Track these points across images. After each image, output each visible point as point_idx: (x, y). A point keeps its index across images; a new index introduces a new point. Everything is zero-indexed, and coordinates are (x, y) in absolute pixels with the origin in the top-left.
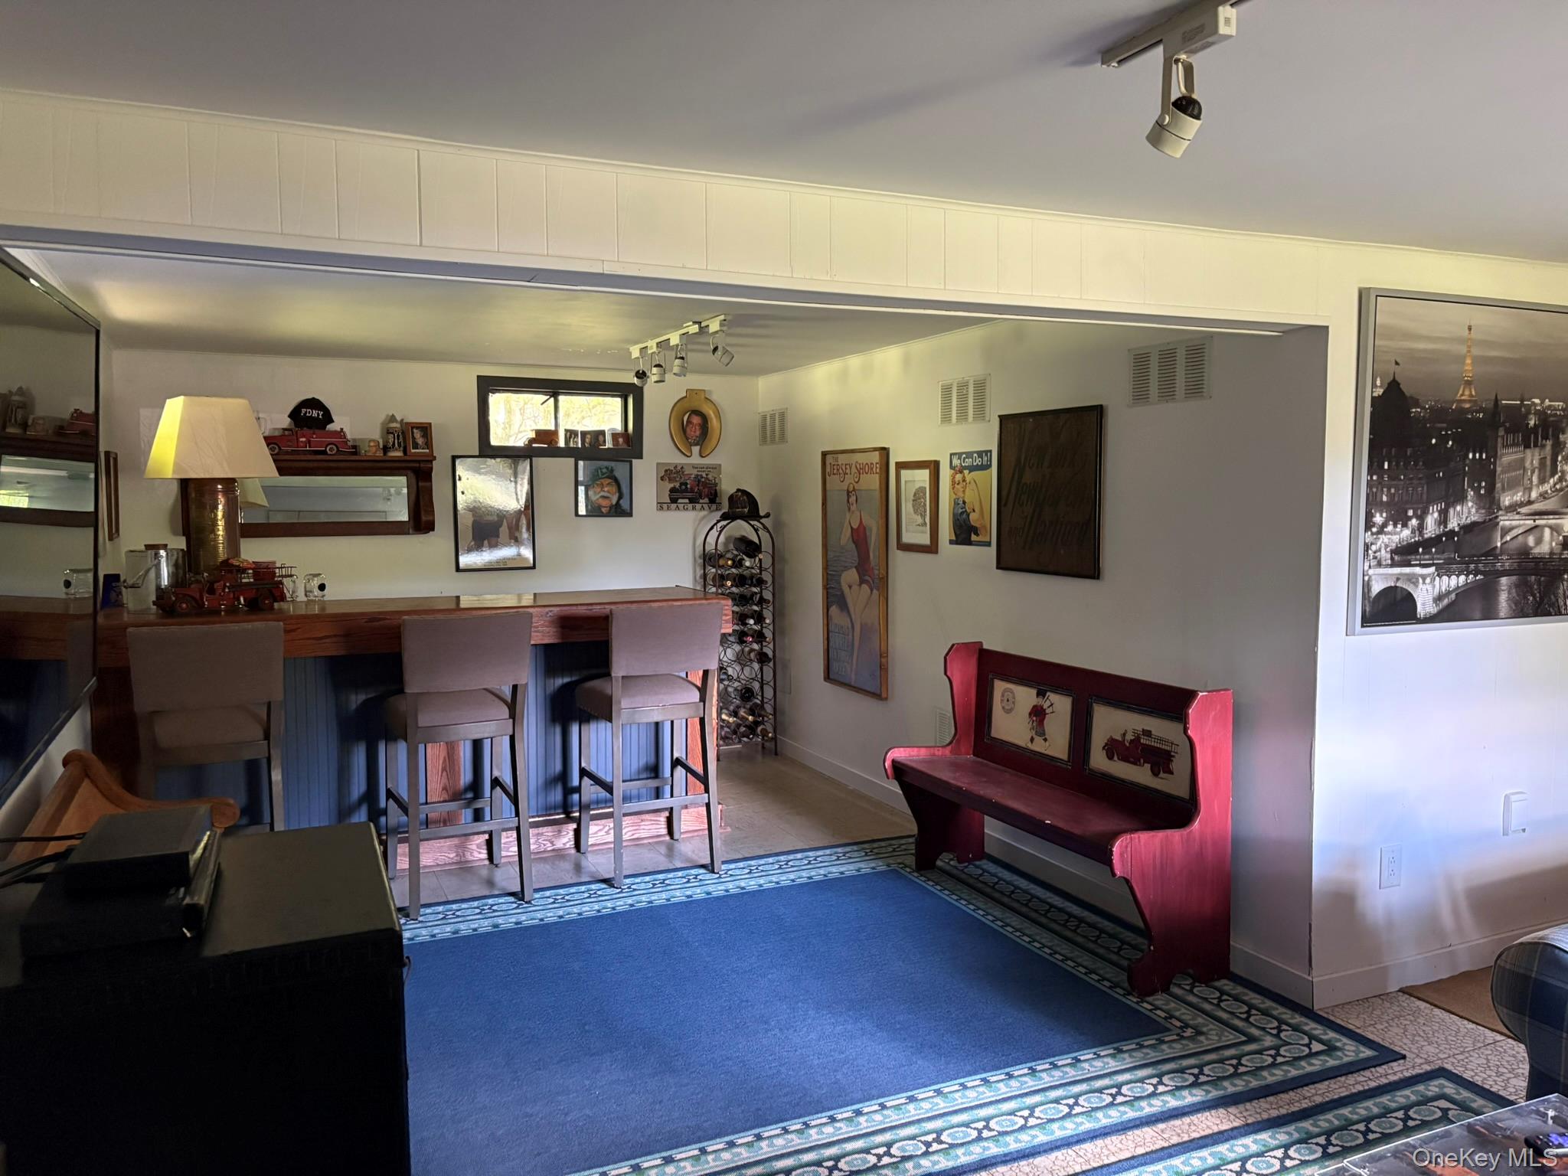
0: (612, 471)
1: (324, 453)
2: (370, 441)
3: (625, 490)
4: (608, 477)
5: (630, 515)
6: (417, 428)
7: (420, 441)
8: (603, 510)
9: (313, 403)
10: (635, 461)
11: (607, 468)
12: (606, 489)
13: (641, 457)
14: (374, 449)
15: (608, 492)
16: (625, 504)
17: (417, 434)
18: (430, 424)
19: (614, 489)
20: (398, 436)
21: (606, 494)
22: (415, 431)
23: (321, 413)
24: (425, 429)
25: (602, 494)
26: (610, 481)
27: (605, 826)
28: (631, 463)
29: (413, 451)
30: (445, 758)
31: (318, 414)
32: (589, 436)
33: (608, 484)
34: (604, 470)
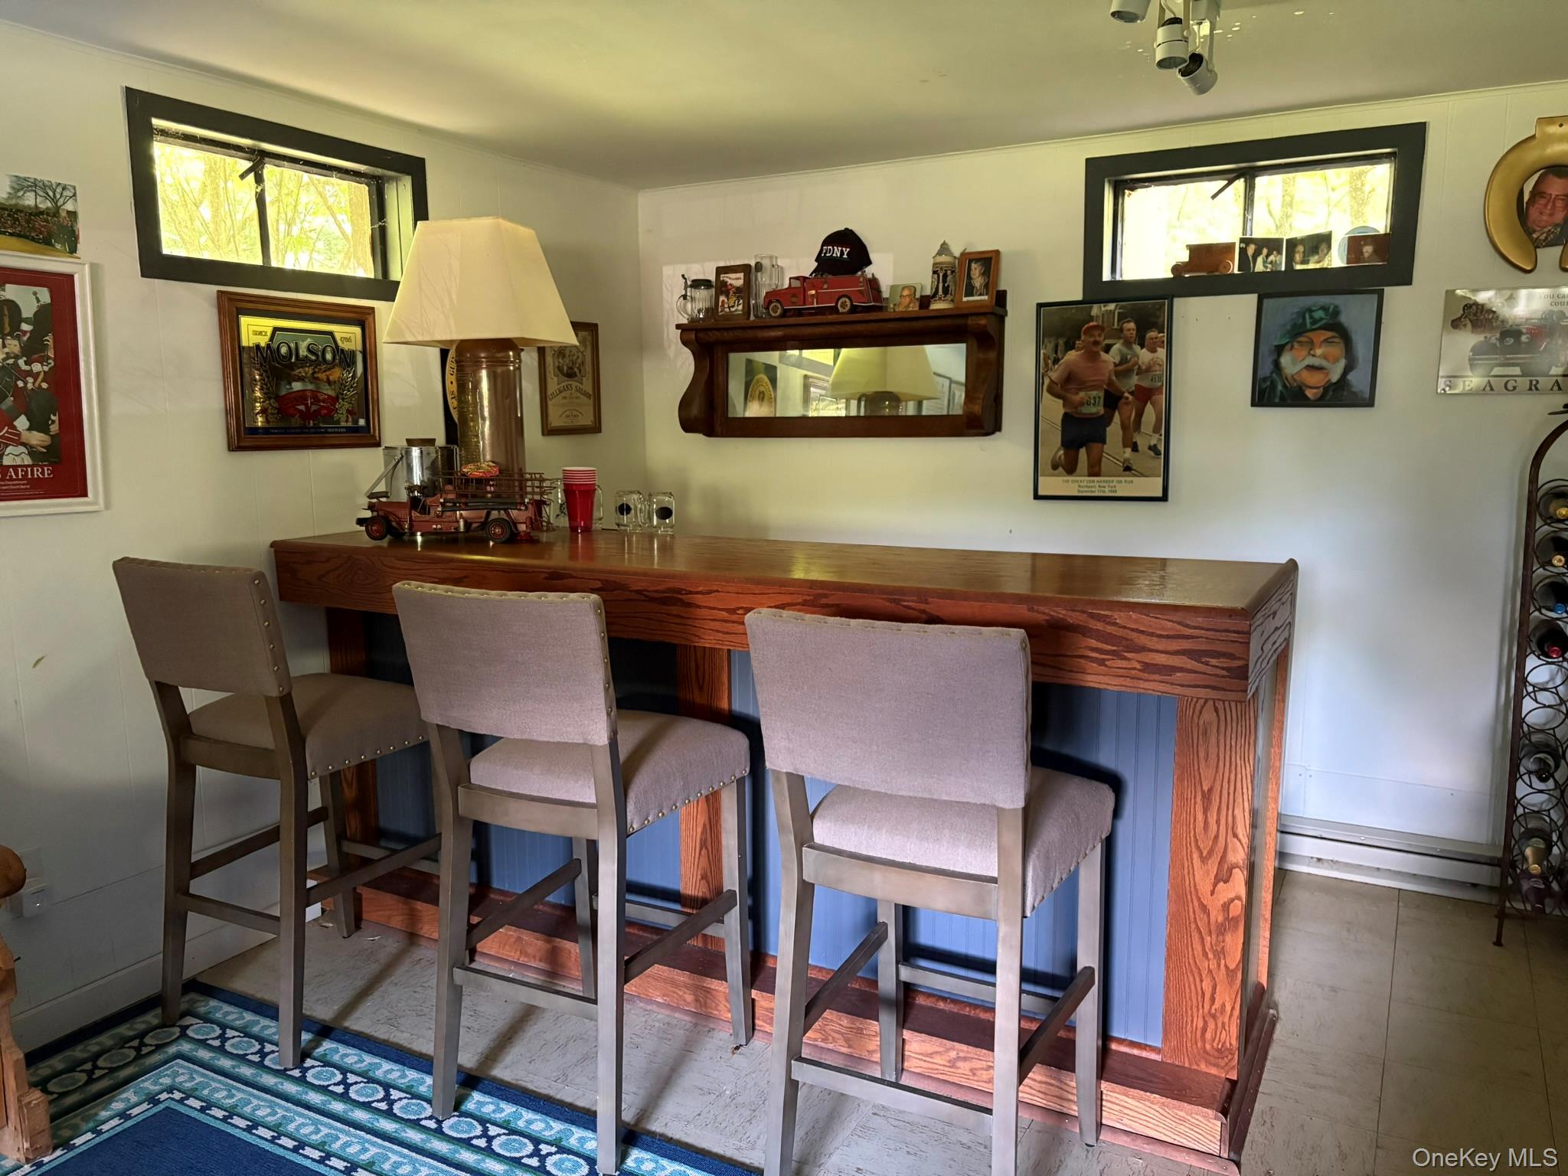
0: (1336, 312)
1: (834, 310)
2: (903, 288)
3: (1362, 350)
4: (1325, 328)
5: (1369, 403)
6: (977, 260)
7: (978, 282)
8: (1310, 393)
9: (845, 238)
10: (1390, 292)
11: (1324, 309)
12: (1319, 352)
13: (1407, 280)
14: (908, 300)
15: (1325, 357)
16: (1358, 380)
17: (976, 270)
18: (997, 252)
19: (1337, 350)
20: (945, 276)
21: (1316, 362)
22: (973, 265)
23: (846, 251)
24: (989, 261)
25: (1310, 361)
26: (1329, 334)
27: (948, 1050)
28: (1381, 295)
29: (965, 299)
30: (704, 825)
31: (842, 253)
32: (1300, 248)
33: (1326, 341)
34: (1319, 314)
